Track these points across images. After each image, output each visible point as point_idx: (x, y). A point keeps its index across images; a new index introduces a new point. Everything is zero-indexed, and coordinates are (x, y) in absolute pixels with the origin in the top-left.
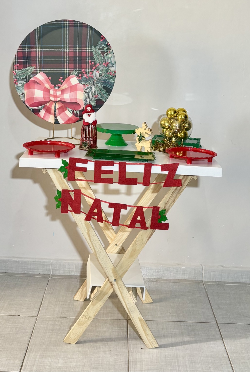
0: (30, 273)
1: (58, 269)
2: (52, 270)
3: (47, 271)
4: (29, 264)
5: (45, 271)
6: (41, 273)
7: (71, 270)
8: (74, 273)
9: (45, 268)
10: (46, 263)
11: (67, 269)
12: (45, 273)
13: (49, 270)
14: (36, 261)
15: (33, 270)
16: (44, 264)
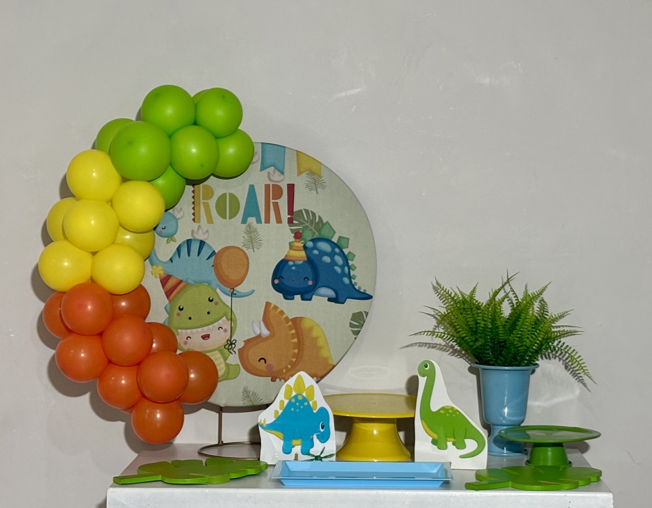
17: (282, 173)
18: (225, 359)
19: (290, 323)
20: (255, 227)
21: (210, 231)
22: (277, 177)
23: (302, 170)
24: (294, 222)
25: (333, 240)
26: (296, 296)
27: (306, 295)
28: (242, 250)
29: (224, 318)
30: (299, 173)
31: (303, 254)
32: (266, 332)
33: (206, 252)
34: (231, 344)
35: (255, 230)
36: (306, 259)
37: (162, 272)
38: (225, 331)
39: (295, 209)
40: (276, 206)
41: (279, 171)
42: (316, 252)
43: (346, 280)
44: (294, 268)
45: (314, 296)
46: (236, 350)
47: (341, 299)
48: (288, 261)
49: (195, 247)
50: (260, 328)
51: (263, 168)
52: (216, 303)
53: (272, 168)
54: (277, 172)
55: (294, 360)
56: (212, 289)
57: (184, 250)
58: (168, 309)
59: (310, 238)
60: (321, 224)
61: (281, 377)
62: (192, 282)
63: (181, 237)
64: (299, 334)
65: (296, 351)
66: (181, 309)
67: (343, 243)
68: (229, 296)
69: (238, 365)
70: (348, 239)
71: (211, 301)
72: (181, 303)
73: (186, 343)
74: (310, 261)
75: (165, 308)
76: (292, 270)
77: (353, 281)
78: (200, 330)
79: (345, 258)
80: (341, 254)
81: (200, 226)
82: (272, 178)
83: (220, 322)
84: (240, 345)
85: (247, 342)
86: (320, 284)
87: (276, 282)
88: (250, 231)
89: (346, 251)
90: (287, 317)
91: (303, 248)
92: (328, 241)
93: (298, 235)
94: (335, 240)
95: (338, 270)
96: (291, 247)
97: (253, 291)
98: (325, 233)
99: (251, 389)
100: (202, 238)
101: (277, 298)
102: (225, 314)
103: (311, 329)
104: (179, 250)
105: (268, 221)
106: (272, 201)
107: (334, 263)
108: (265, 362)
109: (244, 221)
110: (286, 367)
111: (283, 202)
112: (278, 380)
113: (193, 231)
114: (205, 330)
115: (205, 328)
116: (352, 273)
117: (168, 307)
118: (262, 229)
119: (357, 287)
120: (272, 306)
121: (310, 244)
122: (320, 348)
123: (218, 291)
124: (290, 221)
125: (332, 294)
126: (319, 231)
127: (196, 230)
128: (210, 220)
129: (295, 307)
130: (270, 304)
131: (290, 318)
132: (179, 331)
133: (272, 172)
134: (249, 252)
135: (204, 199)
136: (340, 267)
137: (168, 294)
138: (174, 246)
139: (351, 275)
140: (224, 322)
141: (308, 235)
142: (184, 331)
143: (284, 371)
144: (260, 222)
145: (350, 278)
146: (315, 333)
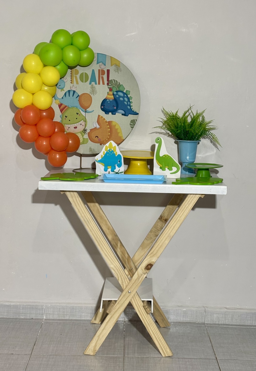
0: (23, 317)
1: (51, 313)
2: (46, 314)
3: (40, 316)
4: (21, 308)
5: (38, 315)
6: (34, 317)
7: (66, 313)
8: (69, 317)
9: (38, 313)
10: (39, 307)
11: (61, 313)
12: (38, 318)
13: (43, 314)
14: (28, 305)
15: (26, 315)
16: (37, 308)
17: (105, 65)
18: (83, 136)
19: (107, 123)
20: (95, 86)
21: (77, 87)
22: (103, 66)
23: (113, 64)
24: (109, 84)
25: (124, 92)
26: (110, 113)
27: (114, 112)
28: (89, 95)
29: (83, 121)
30: (112, 65)
31: (112, 97)
32: (98, 126)
33: (76, 95)
34: (85, 130)
35: (94, 87)
36: (114, 99)
37: (59, 103)
38: (83, 125)
39: (110, 79)
40: (102, 78)
41: (104, 64)
42: (117, 96)
43: (129, 107)
44: (109, 102)
45: (116, 113)
46: (87, 133)
47: (126, 114)
48: (107, 99)
49: (71, 93)
50: (96, 125)
51: (98, 63)
52: (80, 115)
53: (101, 63)
54: (103, 64)
55: (109, 137)
56: (78, 109)
57: (67, 94)
58: (61, 117)
59: (115, 91)
60: (119, 85)
61: (104, 143)
62: (70, 107)
63: (66, 89)
64: (110, 128)
65: (110, 134)
66: (66, 117)
67: (128, 93)
68: (84, 112)
69: (87, 138)
70: (130, 91)
71: (78, 114)
72: (66, 114)
73: (68, 130)
74: (115, 99)
75: (60, 116)
76: (108, 103)
77: (132, 108)
78: (73, 125)
79: (129, 99)
80: (127, 97)
81: (73, 85)
82: (101, 67)
83: (81, 122)
84: (88, 131)
85: (91, 130)
86: (119, 108)
87: (102, 107)
88: (93, 87)
89: (129, 96)
90: (106, 121)
91: (112, 95)
92: (122, 92)
93: (111, 90)
94: (125, 91)
95: (126, 103)
96: (108, 94)
97: (93, 111)
98: (121, 89)
99: (92, 148)
100: (74, 90)
101: (102, 114)
102: (83, 119)
103: (115, 126)
104: (65, 94)
105: (99, 84)
106: (101, 76)
107: (124, 100)
108: (98, 138)
109: (90, 84)
110: (106, 140)
111: (105, 76)
112: (103, 144)
113: (71, 87)
114: (75, 125)
115: (75, 124)
116: (131, 104)
117: (61, 116)
118: (97, 87)
119: (133, 110)
120: (101, 116)
121: (115, 93)
122: (119, 133)
123: (80, 110)
124: (108, 84)
125: (123, 112)
126: (119, 88)
127: (72, 86)
128: (77, 83)
129: (109, 117)
130: (100, 116)
131: (107, 121)
132: (66, 125)
133: (101, 65)
134: (92, 96)
135: (75, 74)
136: (126, 102)
137: (61, 111)
138: (64, 93)
139: (131, 105)
140: (82, 122)
141: (114, 90)
142: (67, 125)
143: (105, 141)
144: (97, 84)
145: (130, 106)
146: (117, 127)
